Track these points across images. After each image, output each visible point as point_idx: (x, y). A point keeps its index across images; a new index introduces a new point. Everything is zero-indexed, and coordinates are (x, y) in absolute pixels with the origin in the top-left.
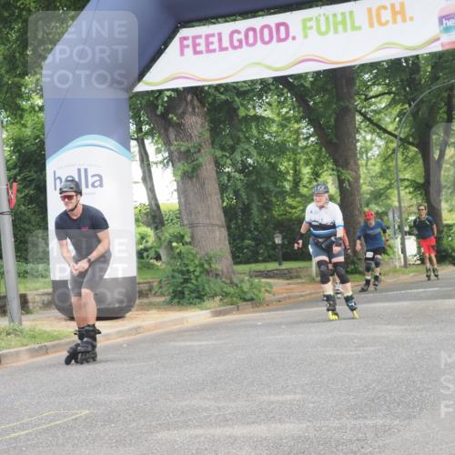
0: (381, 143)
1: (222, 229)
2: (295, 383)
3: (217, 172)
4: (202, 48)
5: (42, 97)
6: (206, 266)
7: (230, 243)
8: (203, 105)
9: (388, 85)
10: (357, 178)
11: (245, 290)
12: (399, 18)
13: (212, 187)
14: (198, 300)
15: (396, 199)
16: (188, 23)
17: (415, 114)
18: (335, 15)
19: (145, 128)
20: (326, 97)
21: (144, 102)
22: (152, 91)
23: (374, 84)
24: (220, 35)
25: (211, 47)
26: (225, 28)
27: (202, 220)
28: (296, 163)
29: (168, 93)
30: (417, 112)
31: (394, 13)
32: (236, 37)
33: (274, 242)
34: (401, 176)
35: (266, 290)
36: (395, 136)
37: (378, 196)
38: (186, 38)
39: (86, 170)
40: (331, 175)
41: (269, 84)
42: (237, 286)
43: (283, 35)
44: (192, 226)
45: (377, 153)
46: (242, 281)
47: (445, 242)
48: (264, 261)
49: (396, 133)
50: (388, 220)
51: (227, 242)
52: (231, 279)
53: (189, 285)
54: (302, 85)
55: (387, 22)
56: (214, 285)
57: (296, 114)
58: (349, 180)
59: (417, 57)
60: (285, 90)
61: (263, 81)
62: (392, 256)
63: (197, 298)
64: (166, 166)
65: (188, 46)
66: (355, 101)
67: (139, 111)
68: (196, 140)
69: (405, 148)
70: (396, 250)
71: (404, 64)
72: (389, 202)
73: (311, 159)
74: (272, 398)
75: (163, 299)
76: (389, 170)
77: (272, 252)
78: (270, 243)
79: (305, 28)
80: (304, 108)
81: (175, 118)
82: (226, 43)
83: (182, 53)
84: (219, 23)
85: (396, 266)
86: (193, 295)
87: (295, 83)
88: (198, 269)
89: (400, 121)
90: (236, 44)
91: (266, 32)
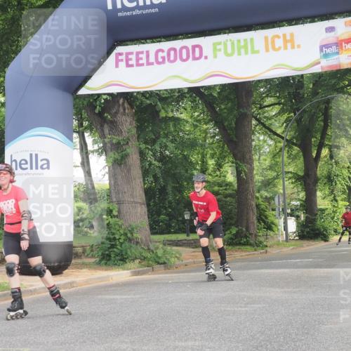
0: (271, 142)
1: (143, 206)
2: (196, 332)
3: (141, 161)
4: (133, 62)
5: (4, 95)
6: (129, 235)
7: (149, 218)
8: (132, 108)
9: (278, 97)
10: (252, 169)
11: (160, 255)
12: (289, 45)
13: (137, 172)
14: (122, 262)
15: (281, 187)
16: (123, 42)
17: (298, 121)
18: (239, 41)
19: (85, 124)
20: (230, 105)
21: (85, 103)
22: (92, 95)
23: (267, 96)
24: (148, 52)
25: (141, 62)
26: (152, 47)
27: (127, 198)
28: (203, 156)
29: (105, 97)
30: (300, 119)
31: (286, 41)
32: (160, 54)
33: (184, 218)
34: (286, 170)
35: (176, 257)
36: (283, 138)
37: (268, 184)
38: (120, 54)
39: (36, 155)
40: (230, 166)
41: (185, 93)
42: (153, 252)
43: (197, 54)
44: (119, 203)
45: (268, 150)
46: (157, 248)
47: (318, 223)
48: (175, 233)
49: (283, 135)
50: (275, 204)
51: (146, 217)
52: (148, 246)
53: (115, 250)
54: (211, 95)
55: (280, 48)
56: (134, 250)
57: (205, 117)
58: (245, 171)
59: (302, 76)
60: (198, 98)
61: (180, 90)
62: (277, 232)
63: (121, 260)
64: (100, 154)
65: (122, 60)
66: (252, 109)
67: (81, 110)
68: (125, 135)
69: (290, 148)
70: (279, 227)
71: (292, 82)
72: (276, 189)
73: (215, 153)
74: (177, 343)
75: (93, 260)
76: (276, 164)
77: (182, 226)
78: (180, 219)
79: (215, 50)
80: (211, 112)
81: (109, 117)
82: (152, 59)
83: (117, 66)
84: (147, 43)
85: (279, 241)
86: (118, 258)
87: (206, 93)
88: (123, 237)
89: (286, 126)
90: (160, 60)
91: (184, 52)
